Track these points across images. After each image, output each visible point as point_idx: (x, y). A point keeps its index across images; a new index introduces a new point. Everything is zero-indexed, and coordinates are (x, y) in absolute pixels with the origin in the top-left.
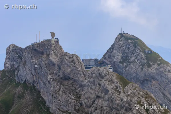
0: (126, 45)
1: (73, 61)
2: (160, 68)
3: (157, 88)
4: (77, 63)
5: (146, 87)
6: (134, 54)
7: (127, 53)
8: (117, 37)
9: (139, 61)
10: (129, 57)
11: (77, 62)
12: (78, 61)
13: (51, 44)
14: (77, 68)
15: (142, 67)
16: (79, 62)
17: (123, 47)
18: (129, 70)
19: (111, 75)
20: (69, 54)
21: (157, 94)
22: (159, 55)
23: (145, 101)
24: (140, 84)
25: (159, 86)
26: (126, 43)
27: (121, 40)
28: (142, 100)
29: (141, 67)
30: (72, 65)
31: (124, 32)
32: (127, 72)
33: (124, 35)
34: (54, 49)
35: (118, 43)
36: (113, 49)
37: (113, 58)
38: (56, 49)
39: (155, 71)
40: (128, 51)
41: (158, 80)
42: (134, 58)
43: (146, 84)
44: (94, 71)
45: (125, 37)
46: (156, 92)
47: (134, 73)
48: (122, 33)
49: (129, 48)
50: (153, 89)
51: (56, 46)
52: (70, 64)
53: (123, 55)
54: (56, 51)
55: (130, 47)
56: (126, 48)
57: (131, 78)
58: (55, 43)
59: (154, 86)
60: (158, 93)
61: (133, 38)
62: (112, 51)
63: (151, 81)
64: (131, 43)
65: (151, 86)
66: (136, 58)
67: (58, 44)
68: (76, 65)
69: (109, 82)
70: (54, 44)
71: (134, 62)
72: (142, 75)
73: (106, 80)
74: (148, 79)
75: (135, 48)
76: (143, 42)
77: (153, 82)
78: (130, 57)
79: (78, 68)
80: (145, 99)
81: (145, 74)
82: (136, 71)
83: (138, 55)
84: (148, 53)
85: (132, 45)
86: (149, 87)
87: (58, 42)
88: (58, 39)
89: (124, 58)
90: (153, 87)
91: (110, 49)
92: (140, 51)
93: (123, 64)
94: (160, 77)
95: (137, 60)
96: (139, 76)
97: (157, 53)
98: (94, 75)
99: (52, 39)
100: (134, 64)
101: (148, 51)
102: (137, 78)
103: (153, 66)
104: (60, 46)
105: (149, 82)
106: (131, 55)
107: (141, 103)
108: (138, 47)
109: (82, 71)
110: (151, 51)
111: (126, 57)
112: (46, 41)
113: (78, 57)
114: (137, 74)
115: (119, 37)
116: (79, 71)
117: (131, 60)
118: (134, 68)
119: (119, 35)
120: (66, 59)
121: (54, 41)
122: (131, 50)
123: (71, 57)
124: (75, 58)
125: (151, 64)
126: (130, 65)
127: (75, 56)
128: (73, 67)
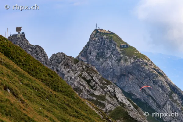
0: (102, 41)
1: (36, 52)
2: (137, 62)
3: (134, 82)
4: (40, 54)
5: (123, 82)
6: (110, 49)
7: (102, 49)
8: (92, 33)
9: (115, 56)
10: (104, 53)
11: (40, 53)
12: (42, 51)
13: (17, 39)
14: (41, 59)
15: (119, 61)
16: (42, 53)
17: (98, 43)
18: (105, 66)
19: (66, 59)
20: (32, 45)
21: (134, 89)
22: (135, 49)
23: (86, 73)
24: (116, 79)
25: (137, 80)
26: (101, 38)
27: (96, 36)
28: (83, 72)
29: (117, 61)
30: (35, 56)
31: (99, 28)
32: (103, 68)
33: (99, 31)
34: (20, 43)
35: (94, 39)
36: (88, 46)
37: (89, 55)
38: (22, 43)
39: (131, 66)
40: (104, 46)
41: (135, 75)
42: (110, 53)
43: (123, 79)
44: (53, 58)
45: (100, 33)
46: (134, 87)
47: (111, 68)
48: (98, 29)
49: (104, 44)
50: (130, 84)
51: (22, 40)
52: (34, 55)
53: (98, 51)
54: (22, 45)
55: (105, 42)
56: (101, 44)
57: (107, 74)
58: (22, 37)
59: (132, 81)
60: (135, 87)
61: (109, 33)
62: (87, 48)
63: (128, 76)
64: (106, 38)
65: (129, 80)
66: (112, 53)
67: (25, 38)
68: (39, 56)
69: (65, 66)
70: (20, 39)
71: (110, 57)
72: (119, 70)
73: (62, 65)
74: (124, 73)
75: (111, 43)
76: (119, 37)
77: (130, 77)
78: (106, 53)
80: (87, 72)
81: (121, 69)
82: (113, 67)
83: (114, 50)
84: (124, 47)
85: (108, 41)
86: (126, 82)
87: (24, 36)
88: (24, 33)
89: (100, 54)
90: (130, 82)
91: (86, 46)
92: (116, 46)
93: (99, 61)
94: (137, 71)
95: (113, 56)
96: (116, 71)
97: (134, 47)
98: (52, 62)
99: (18, 34)
100: (110, 59)
101: (124, 45)
102: (113, 74)
103: (129, 60)
104: (27, 41)
105: (126, 77)
106: (107, 51)
107: (83, 75)
108: (114, 42)
109: (44, 61)
110: (127, 45)
111: (102, 53)
112: (13, 36)
113: (41, 47)
114: (114, 70)
115: (94, 33)
116: (42, 61)
117: (107, 56)
118: (110, 63)
119: (94, 31)
120: (29, 51)
121: (21, 36)
122: (106, 46)
123: (35, 48)
124: (38, 49)
125: (127, 58)
126: (106, 61)
127: (38, 47)
128: (36, 58)
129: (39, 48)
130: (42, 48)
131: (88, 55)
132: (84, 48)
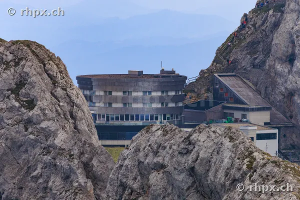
1: (21, 84)
4: (45, 101)
11: (48, 95)
14: (48, 134)
16: (59, 92)
37: (279, 67)
44: (156, 153)
62: (272, 20)
68: (36, 111)
79: (55, 134)
98: (155, 178)
109: (76, 152)
113: (51, 57)
123: (10, 57)
124: (31, 67)
127: (31, 56)
128: (21, 127)
129: (42, 61)
130: (58, 62)
131: (272, 67)
132: (246, 18)
